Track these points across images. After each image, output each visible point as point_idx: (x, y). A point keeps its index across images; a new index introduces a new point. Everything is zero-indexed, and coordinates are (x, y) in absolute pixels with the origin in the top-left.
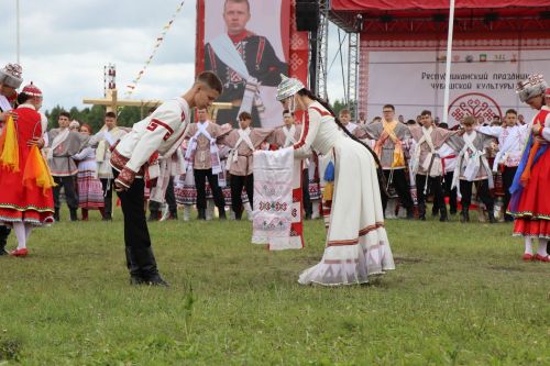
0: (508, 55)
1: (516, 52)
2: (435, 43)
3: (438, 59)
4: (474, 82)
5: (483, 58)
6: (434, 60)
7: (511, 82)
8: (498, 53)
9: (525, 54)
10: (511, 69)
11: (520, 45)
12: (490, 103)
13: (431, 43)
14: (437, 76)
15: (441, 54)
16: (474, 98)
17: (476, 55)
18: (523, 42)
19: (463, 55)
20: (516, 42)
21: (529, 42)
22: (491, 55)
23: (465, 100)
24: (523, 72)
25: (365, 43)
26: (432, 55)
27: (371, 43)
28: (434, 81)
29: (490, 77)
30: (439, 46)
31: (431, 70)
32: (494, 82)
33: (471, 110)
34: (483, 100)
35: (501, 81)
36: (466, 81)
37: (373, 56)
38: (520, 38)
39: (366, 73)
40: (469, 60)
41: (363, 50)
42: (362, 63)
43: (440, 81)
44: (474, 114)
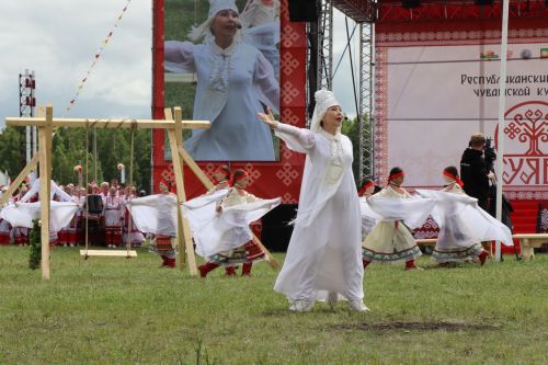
2: (479, 34)
3: (482, 56)
4: (534, 87)
6: (478, 57)
13: (472, 34)
14: (482, 79)
15: (488, 49)
16: (533, 108)
17: (535, 49)
19: (518, 49)
23: (522, 111)
25: (383, 37)
26: (473, 51)
27: (391, 37)
28: (477, 87)
30: (484, 38)
31: (473, 70)
33: (530, 125)
34: (545, 110)
36: (522, 86)
37: (394, 54)
39: (385, 76)
40: (526, 57)
41: (379, 45)
42: (378, 64)
43: (487, 86)
44: (534, 131)
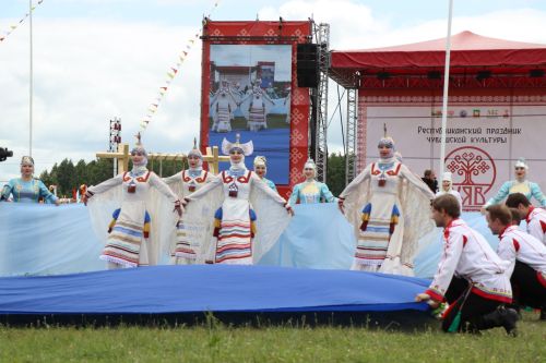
0: (501, 110)
1: (508, 108)
2: (430, 99)
3: (433, 114)
4: (468, 136)
5: (476, 113)
6: (430, 115)
7: (503, 136)
8: (491, 108)
9: (516, 110)
10: (503, 123)
11: (511, 101)
12: (484, 156)
13: (426, 99)
14: (432, 130)
15: (436, 109)
16: (468, 151)
17: (470, 110)
18: (515, 98)
19: (457, 110)
20: (508, 98)
21: (520, 98)
22: (484, 110)
23: (460, 153)
24: (515, 127)
25: (364, 99)
26: (427, 111)
27: (369, 99)
28: (429, 135)
29: (484, 131)
30: (434, 101)
31: (427, 124)
32: (487, 136)
33: (466, 163)
34: (476, 153)
35: (494, 135)
36: (461, 135)
37: (371, 111)
38: (512, 95)
39: (365, 127)
40: (463, 115)
41: (361, 105)
42: (361, 118)
43: (436, 135)
44: (468, 167)
